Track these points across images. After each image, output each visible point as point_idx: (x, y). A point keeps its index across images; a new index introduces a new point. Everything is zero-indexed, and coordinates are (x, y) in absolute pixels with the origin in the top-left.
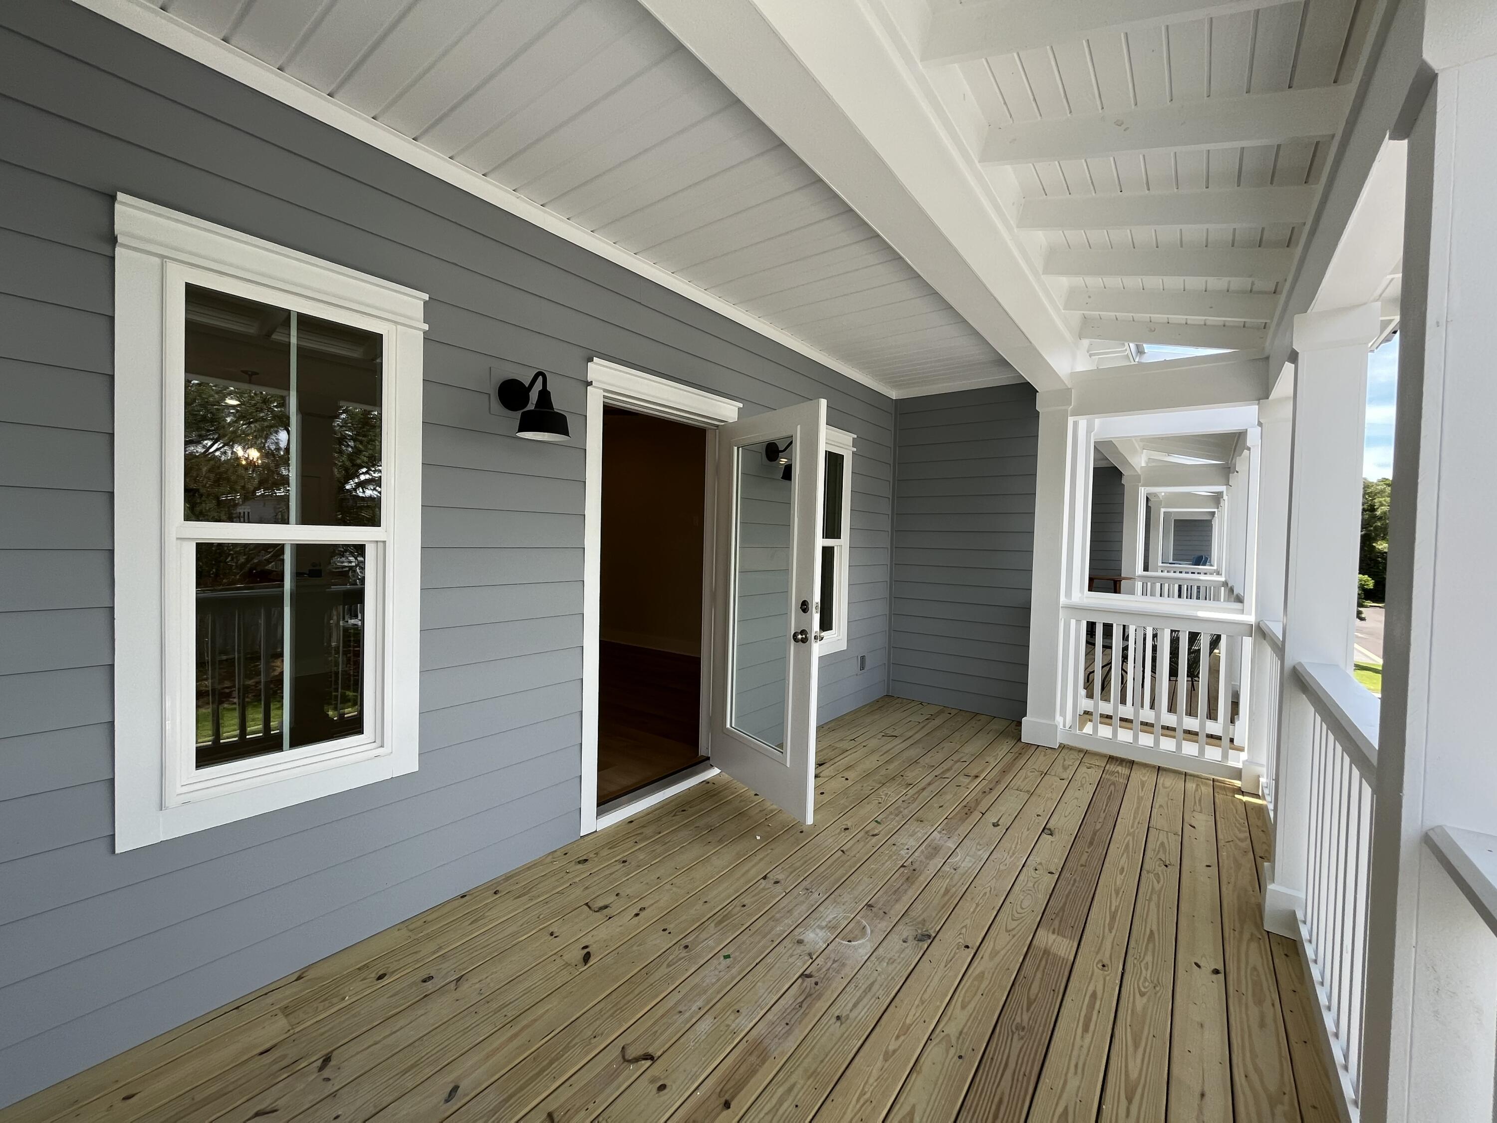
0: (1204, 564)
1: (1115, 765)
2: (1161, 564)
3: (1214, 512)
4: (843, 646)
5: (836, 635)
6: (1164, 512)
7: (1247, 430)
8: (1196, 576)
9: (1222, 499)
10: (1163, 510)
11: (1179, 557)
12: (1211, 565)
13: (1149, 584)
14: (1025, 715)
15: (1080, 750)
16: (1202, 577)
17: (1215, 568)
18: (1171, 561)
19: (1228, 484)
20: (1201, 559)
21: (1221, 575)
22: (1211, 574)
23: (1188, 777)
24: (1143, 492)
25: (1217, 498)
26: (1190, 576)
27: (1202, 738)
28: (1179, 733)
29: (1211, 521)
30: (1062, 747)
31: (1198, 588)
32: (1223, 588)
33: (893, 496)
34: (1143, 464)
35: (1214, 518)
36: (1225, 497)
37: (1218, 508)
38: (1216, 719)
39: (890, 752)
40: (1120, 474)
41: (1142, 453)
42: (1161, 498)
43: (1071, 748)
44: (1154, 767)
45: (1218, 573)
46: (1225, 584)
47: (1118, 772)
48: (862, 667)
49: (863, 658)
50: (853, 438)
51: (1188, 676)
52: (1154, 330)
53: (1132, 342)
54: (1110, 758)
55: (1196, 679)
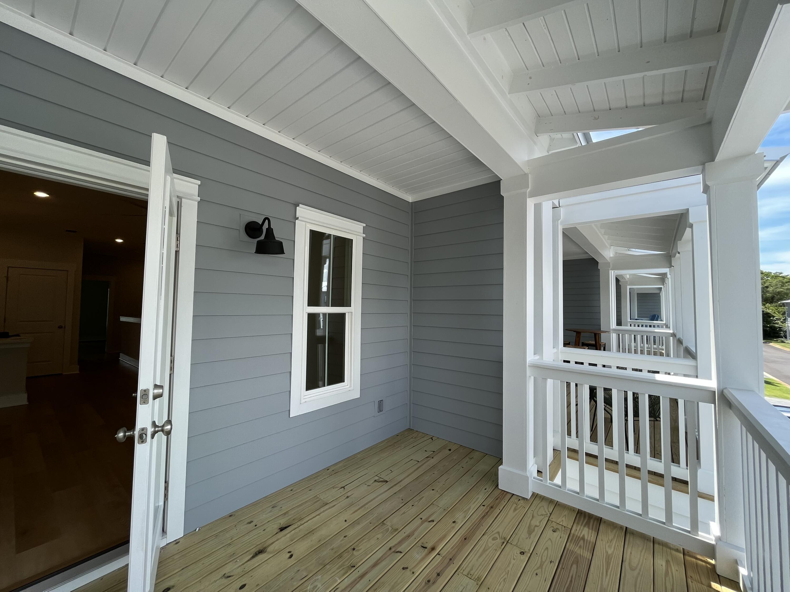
0: (657, 320)
1: (582, 525)
2: (630, 320)
3: (661, 288)
4: (357, 395)
5: (349, 386)
6: (630, 289)
7: (688, 209)
8: (652, 329)
9: (666, 279)
10: (628, 287)
11: (641, 316)
12: (661, 321)
13: (621, 335)
14: (501, 464)
15: (551, 501)
16: (657, 330)
17: (664, 322)
18: (636, 318)
19: (670, 266)
20: (655, 317)
21: (669, 328)
22: (662, 327)
23: (656, 546)
24: (612, 274)
25: (663, 278)
26: (648, 329)
27: (668, 481)
28: (644, 474)
29: (659, 293)
30: (534, 495)
31: (654, 337)
32: (671, 338)
33: (411, 274)
34: (612, 256)
35: (661, 292)
36: (669, 276)
37: (664, 285)
38: (678, 463)
39: (366, 506)
40: (597, 263)
41: (610, 248)
42: (627, 279)
43: (543, 498)
44: (621, 527)
45: (667, 327)
46: (674, 335)
47: (583, 538)
48: (380, 409)
49: (381, 402)
50: (364, 227)
51: (650, 416)
52: (598, 118)
53: (579, 130)
54: (578, 512)
55: (658, 419)
